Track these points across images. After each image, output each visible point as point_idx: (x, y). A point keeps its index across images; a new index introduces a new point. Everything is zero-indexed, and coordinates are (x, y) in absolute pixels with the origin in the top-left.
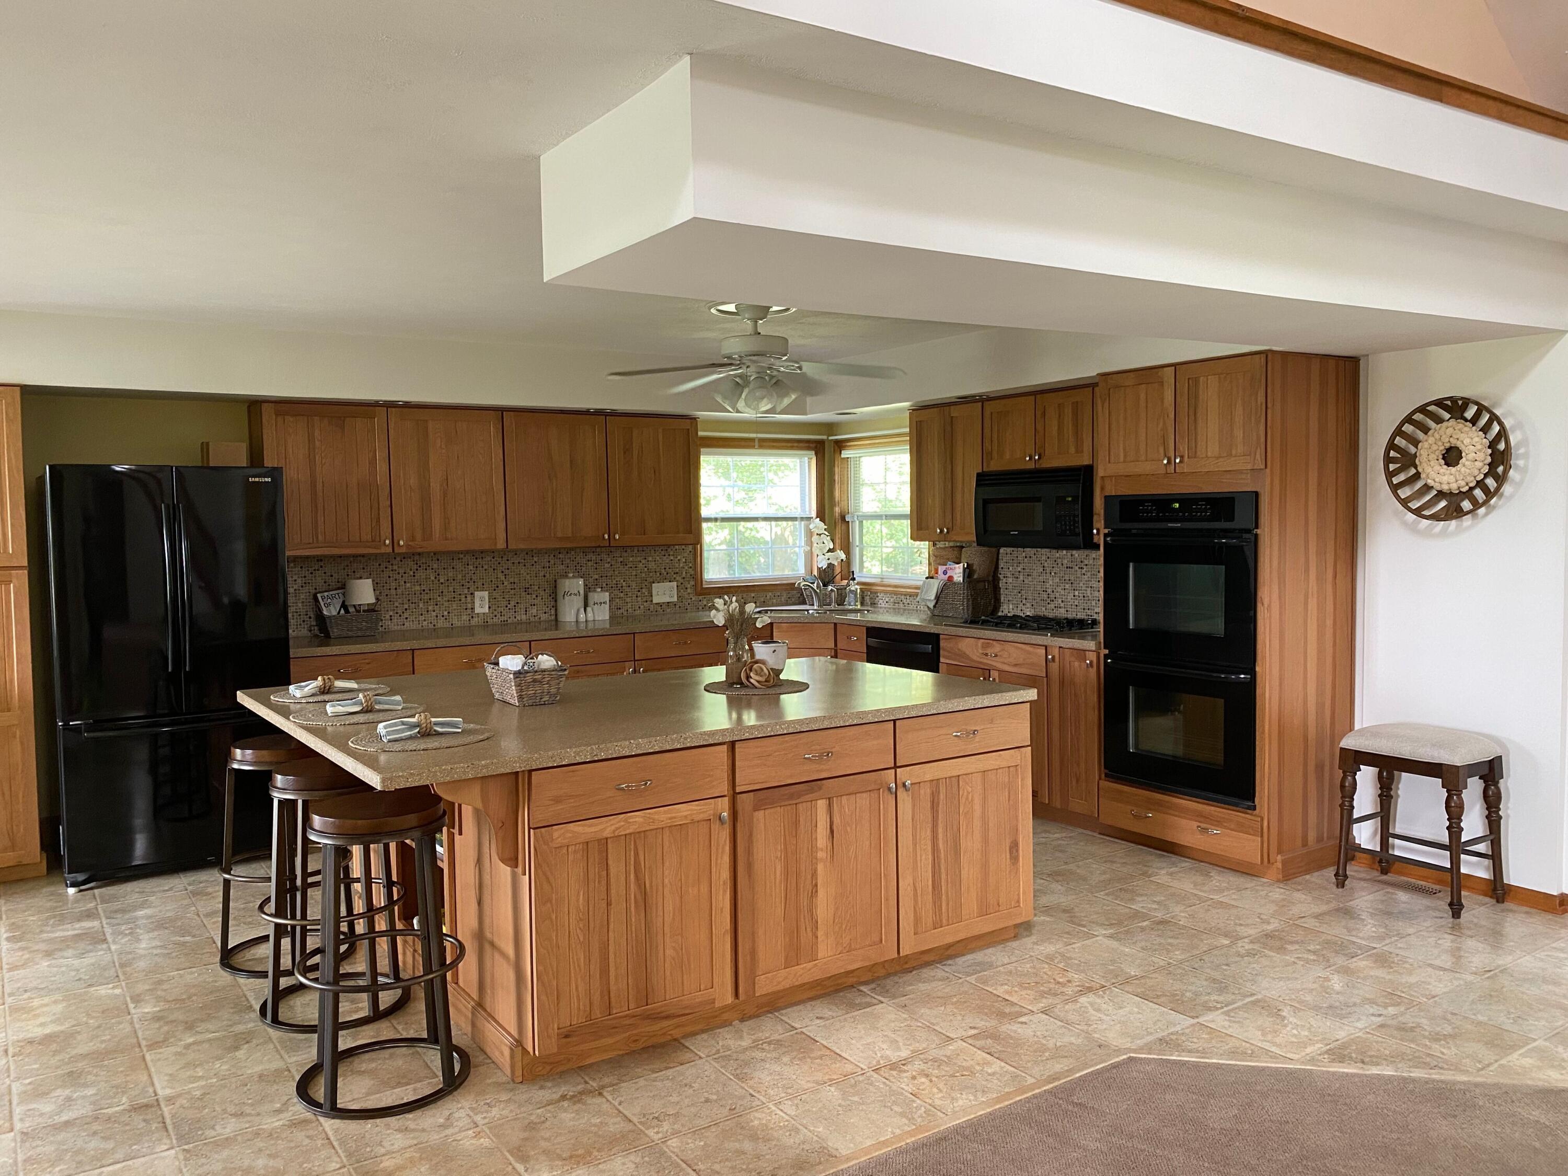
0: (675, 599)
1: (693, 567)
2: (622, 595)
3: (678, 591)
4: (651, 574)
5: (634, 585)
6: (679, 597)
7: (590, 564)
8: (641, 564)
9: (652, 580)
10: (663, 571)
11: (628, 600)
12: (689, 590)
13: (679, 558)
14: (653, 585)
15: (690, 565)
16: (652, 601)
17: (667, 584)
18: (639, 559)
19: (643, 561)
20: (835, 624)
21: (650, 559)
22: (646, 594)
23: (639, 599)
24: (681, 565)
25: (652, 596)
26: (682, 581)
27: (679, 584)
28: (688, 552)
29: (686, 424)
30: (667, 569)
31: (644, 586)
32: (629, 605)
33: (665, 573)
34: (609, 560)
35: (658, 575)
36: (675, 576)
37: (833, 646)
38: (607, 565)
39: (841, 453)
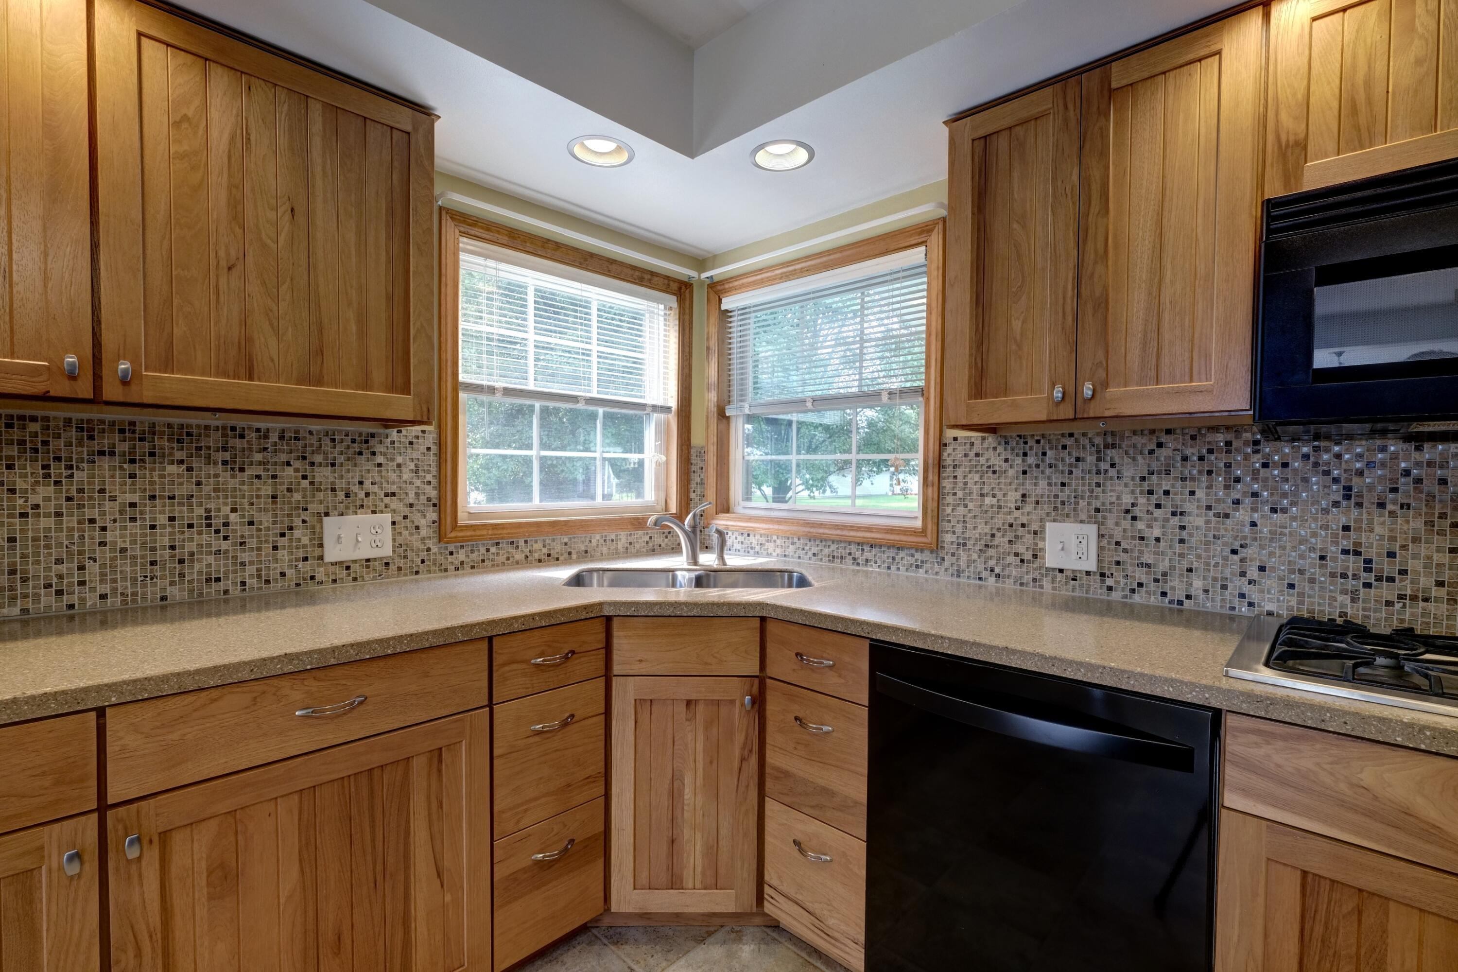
0: (387, 551)
1: (434, 482)
2: (224, 545)
3: (396, 534)
4: (321, 495)
5: (266, 520)
6: (397, 546)
7: (105, 463)
8: (289, 471)
9: (322, 509)
10: (355, 488)
11: (245, 557)
12: (423, 532)
13: (399, 460)
14: (325, 519)
15: (429, 477)
16: (321, 558)
17: (363, 518)
18: (283, 457)
19: (297, 464)
20: (763, 619)
21: (318, 458)
22: (305, 540)
23: (280, 553)
24: (406, 476)
25: (321, 546)
26: (407, 511)
27: (398, 518)
28: (423, 449)
29: (403, 118)
30: (367, 483)
31: (297, 522)
32: (251, 570)
33: (362, 495)
34: (178, 455)
35: (341, 495)
36: (387, 500)
37: (755, 670)
38: (172, 469)
39: (720, 301)
